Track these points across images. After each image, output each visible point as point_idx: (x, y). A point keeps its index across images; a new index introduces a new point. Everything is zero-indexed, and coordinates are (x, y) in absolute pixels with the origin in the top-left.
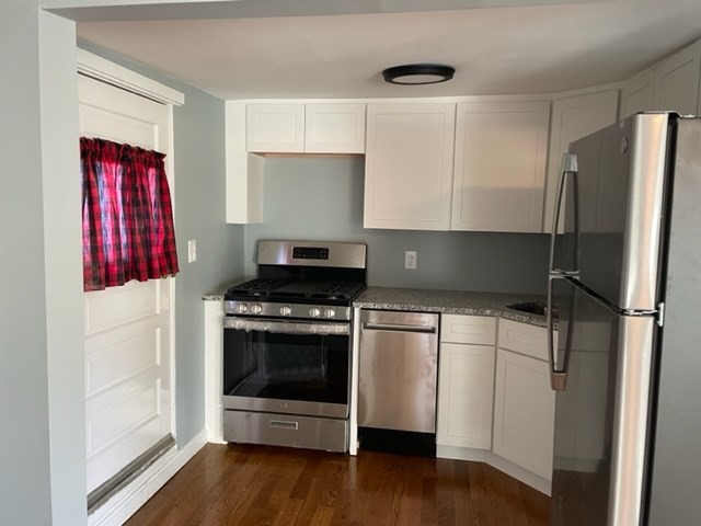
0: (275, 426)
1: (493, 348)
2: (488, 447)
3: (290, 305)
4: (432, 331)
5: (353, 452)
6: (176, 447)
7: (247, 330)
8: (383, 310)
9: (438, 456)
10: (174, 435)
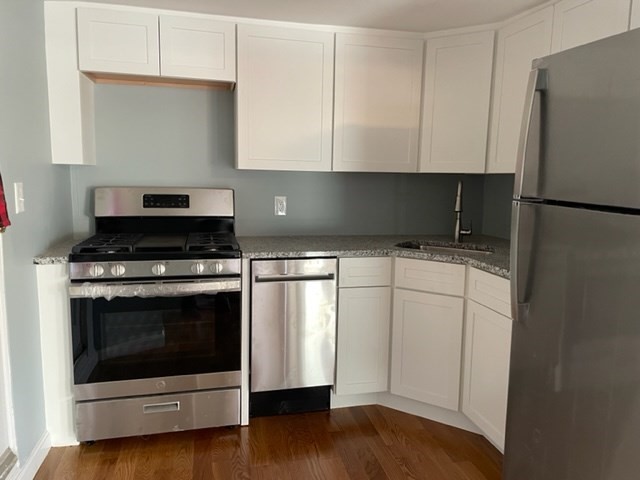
0: (149, 412)
1: (389, 288)
2: (386, 389)
3: (164, 262)
4: (330, 277)
5: (245, 421)
6: (18, 464)
7: (109, 299)
8: (277, 259)
9: (331, 407)
10: (15, 448)
